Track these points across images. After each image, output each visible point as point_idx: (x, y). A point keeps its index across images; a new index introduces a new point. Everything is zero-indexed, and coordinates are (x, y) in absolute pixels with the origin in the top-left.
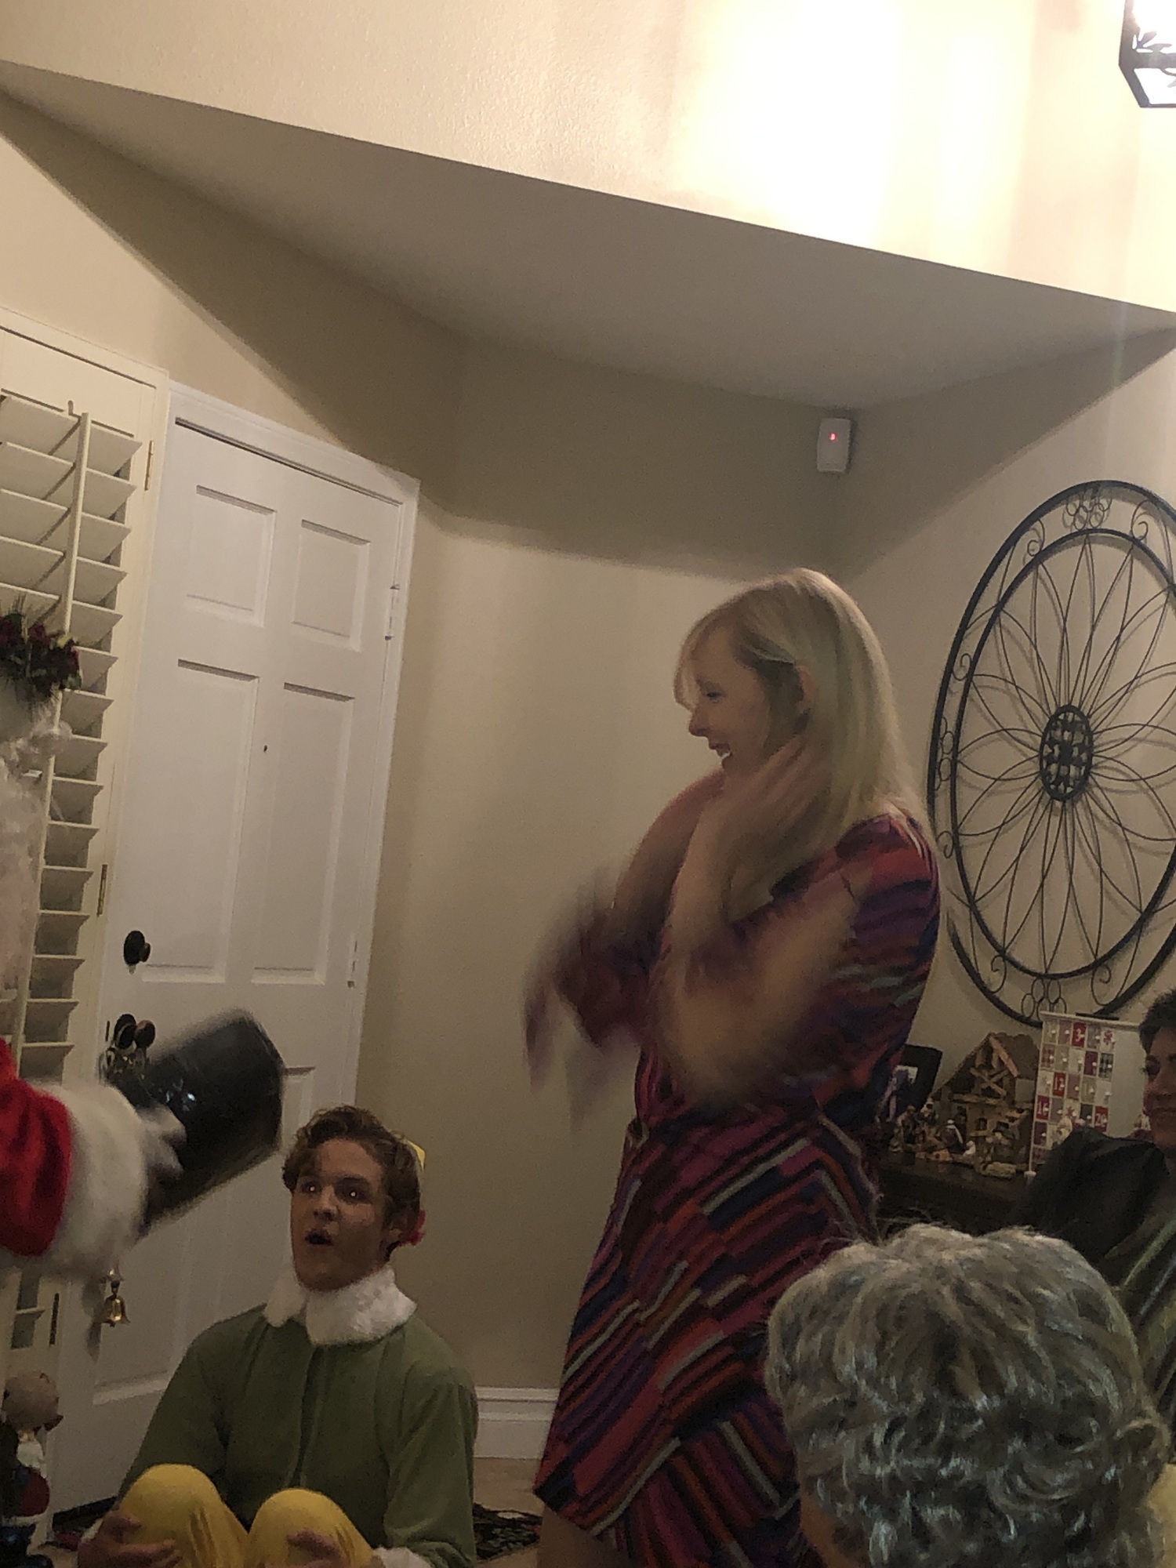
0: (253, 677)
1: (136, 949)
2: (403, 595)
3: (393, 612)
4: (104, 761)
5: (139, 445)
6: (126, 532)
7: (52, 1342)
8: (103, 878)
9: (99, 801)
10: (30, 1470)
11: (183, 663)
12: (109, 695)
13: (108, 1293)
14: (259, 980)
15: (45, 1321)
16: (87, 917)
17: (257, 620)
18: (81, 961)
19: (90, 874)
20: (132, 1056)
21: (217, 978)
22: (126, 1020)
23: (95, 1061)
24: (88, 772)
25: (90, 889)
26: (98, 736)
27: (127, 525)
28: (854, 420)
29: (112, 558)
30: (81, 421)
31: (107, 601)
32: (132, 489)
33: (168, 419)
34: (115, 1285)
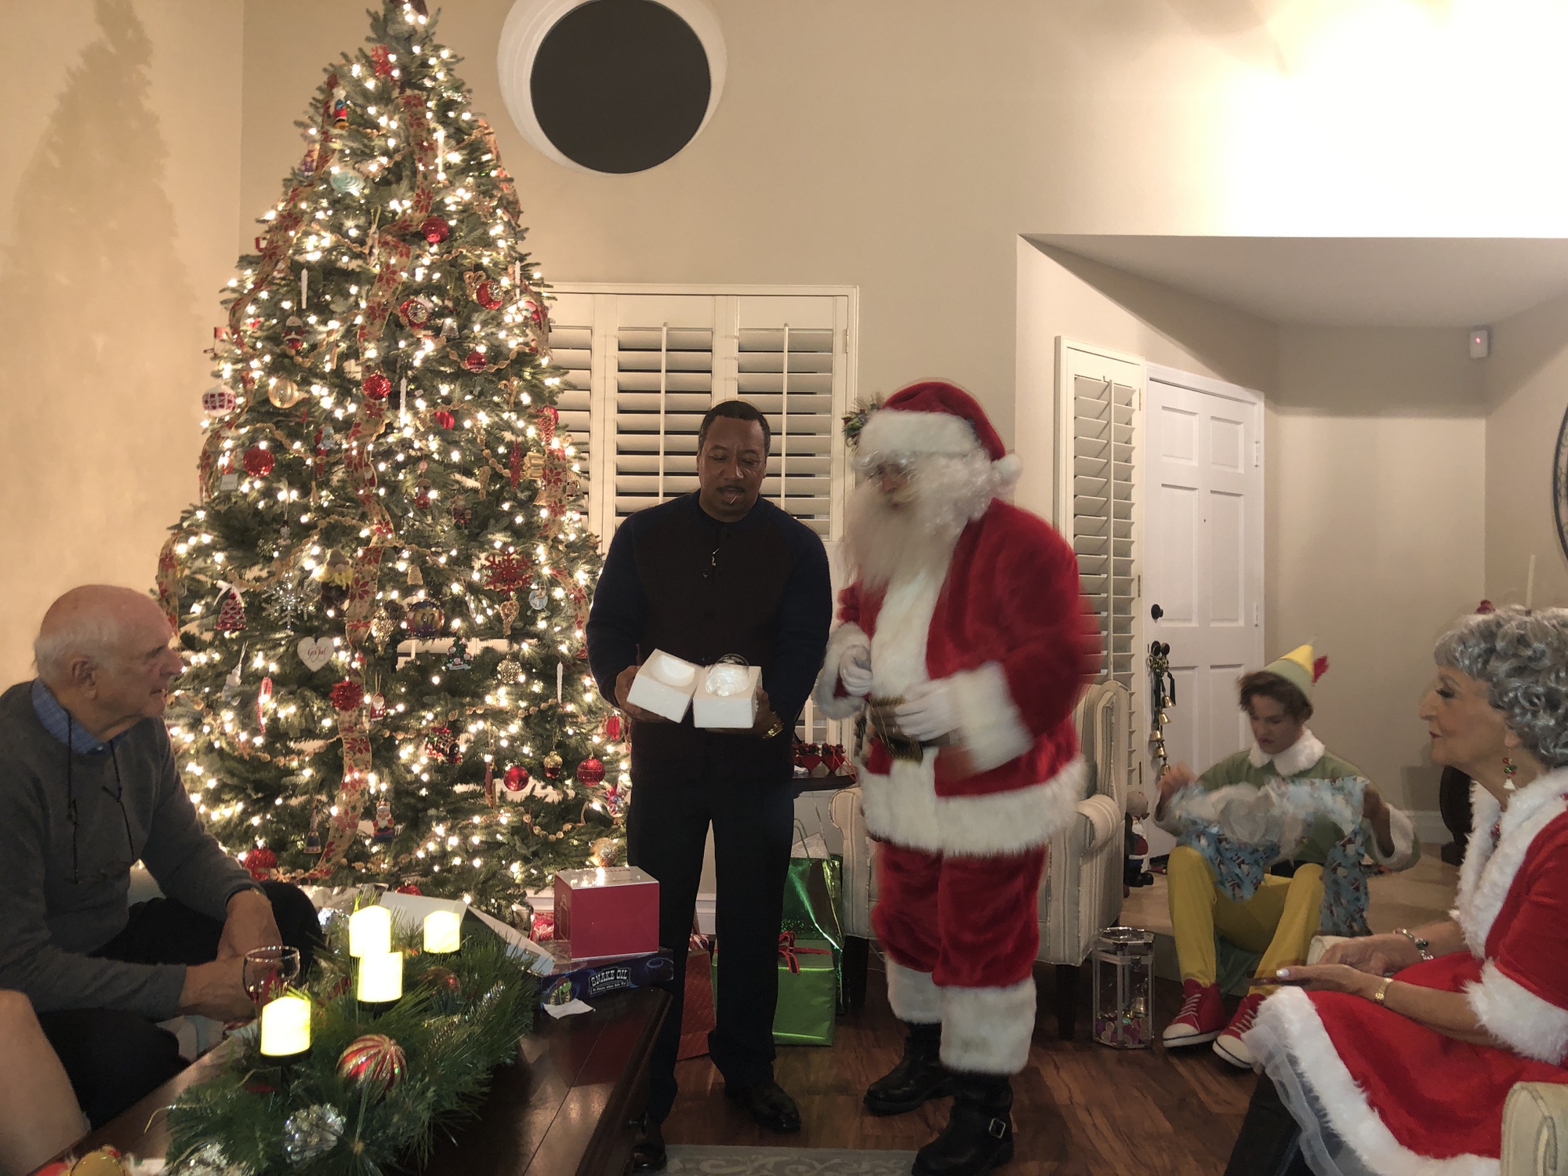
0: (1194, 489)
1: (1157, 612)
2: (1262, 445)
3: (1258, 453)
4: (1133, 529)
5: (1134, 391)
6: (1133, 429)
7: (1141, 782)
8: (1139, 581)
9: (1133, 548)
10: (1138, 835)
11: (1163, 485)
12: (1133, 501)
13: (1162, 762)
14: (1213, 625)
15: (1136, 774)
16: (1133, 599)
17: (1195, 463)
18: (1133, 618)
19: (1133, 580)
20: (1161, 659)
21: (1194, 624)
22: (1156, 643)
23: (1144, 663)
24: (1127, 535)
25: (1134, 586)
26: (1130, 519)
27: (1133, 426)
28: (1489, 331)
29: (1128, 442)
30: (1109, 384)
31: (1128, 460)
32: (1134, 410)
33: (1146, 379)
34: (1165, 759)
